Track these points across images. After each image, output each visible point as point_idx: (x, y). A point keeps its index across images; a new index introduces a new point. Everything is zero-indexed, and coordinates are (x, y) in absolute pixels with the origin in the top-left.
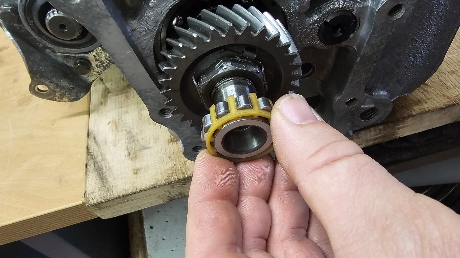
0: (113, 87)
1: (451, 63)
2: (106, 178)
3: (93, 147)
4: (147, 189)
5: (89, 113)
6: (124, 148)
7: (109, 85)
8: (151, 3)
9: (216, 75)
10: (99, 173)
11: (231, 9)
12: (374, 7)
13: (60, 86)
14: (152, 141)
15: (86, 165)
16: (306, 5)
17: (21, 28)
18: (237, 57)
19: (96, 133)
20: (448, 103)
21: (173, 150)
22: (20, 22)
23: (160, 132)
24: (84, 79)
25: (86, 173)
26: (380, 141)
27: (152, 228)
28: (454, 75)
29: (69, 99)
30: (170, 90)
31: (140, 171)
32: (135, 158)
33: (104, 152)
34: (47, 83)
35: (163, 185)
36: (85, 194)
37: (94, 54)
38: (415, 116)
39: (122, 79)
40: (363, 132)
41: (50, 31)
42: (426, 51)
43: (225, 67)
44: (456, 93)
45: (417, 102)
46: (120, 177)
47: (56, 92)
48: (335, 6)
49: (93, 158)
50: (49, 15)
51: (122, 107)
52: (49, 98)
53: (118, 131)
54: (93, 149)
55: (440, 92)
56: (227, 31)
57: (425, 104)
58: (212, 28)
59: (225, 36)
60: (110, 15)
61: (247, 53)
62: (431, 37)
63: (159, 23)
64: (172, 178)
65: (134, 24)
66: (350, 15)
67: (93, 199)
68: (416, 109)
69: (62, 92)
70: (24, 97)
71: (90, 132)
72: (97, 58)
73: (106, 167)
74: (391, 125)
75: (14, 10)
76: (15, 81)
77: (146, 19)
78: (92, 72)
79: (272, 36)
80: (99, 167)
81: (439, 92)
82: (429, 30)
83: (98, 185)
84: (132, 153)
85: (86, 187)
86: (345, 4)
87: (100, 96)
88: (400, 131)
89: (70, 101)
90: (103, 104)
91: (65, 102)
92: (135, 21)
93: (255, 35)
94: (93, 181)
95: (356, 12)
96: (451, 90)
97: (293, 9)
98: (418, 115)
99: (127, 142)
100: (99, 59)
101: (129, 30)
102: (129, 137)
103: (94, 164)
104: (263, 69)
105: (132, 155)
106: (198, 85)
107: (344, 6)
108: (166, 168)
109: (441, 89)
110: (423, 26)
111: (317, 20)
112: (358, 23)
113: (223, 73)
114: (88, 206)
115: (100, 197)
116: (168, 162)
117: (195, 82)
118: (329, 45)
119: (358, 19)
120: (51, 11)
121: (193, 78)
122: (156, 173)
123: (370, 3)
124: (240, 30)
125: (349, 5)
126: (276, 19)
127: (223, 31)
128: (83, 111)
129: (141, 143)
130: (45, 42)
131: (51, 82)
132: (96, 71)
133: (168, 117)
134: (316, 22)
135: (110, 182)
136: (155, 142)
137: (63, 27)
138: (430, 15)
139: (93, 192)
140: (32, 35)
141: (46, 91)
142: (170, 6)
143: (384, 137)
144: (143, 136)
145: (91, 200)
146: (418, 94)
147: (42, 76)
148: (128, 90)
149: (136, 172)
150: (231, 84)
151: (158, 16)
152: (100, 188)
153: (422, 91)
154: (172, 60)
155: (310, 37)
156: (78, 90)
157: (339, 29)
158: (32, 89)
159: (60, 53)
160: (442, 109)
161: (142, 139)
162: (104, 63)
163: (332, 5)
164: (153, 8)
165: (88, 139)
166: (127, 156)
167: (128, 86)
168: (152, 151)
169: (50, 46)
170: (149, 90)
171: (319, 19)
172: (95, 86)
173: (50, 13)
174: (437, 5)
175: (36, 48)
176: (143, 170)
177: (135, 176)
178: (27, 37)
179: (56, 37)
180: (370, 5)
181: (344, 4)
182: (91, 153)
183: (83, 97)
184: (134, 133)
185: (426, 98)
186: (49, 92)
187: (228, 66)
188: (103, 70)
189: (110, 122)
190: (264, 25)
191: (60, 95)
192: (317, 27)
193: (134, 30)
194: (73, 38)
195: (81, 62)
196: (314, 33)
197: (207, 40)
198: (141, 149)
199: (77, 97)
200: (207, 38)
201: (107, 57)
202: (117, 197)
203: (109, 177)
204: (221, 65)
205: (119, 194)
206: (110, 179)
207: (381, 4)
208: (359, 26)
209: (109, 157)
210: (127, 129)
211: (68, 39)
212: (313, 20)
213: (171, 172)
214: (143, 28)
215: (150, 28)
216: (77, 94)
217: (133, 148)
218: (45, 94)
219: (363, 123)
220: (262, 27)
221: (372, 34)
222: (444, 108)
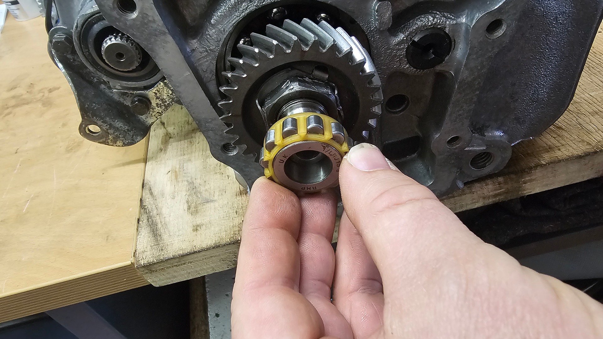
0: (175, 132)
1: (594, 103)
2: (160, 236)
3: (147, 200)
4: (208, 249)
5: (145, 161)
6: (184, 201)
7: (171, 129)
8: (213, 20)
9: (280, 97)
10: (153, 229)
11: (299, 24)
12: (469, 24)
13: (114, 128)
14: (217, 193)
15: (139, 220)
16: (387, 21)
17: (74, 60)
18: (306, 77)
19: (152, 183)
20: (588, 151)
21: (242, 204)
22: (74, 52)
23: (228, 183)
24: (142, 120)
25: (137, 230)
26: (501, 198)
27: (217, 315)
28: (597, 116)
29: (124, 143)
30: (230, 114)
31: (200, 228)
32: (196, 212)
33: (160, 205)
34: (100, 123)
35: (227, 245)
36: (134, 253)
37: (154, 91)
38: (544, 165)
39: (187, 123)
40: (477, 185)
41: (106, 61)
42: (549, 82)
43: (292, 87)
44: (599, 139)
45: (547, 149)
46: (177, 234)
47: (109, 134)
48: (423, 23)
49: (146, 212)
50: (106, 42)
51: (184, 155)
52: (101, 141)
53: (178, 182)
54: (148, 202)
55: (578, 137)
56: (292, 45)
57: (558, 151)
58: (275, 42)
59: (290, 51)
60: (167, 31)
61: (317, 73)
62: (553, 63)
63: (221, 43)
64: (239, 236)
65: (195, 43)
66: (442, 33)
67: (144, 258)
68: (546, 158)
69: (116, 134)
70: (73, 143)
71: (145, 182)
72: (158, 95)
73: (161, 222)
74: (513, 176)
75: (69, 39)
76: (64, 125)
77: (208, 38)
78: (151, 113)
79: (344, 52)
80: (153, 222)
81: (576, 137)
82: (548, 55)
83: (150, 243)
84: (192, 206)
85: (137, 245)
86: (435, 20)
87: (160, 142)
88: (528, 186)
89: (125, 145)
90: (163, 151)
91: (119, 146)
92: (195, 41)
93: (324, 51)
94: (145, 239)
95: (449, 30)
96: (592, 134)
97: (373, 26)
98: (549, 164)
99: (188, 194)
100: (160, 97)
101: (188, 50)
102: (190, 188)
103: (148, 219)
104: (336, 92)
105: (193, 209)
106: (262, 109)
107: (434, 22)
108: (232, 224)
109: (579, 134)
110: (540, 50)
111: (403, 40)
112: (453, 43)
113: (289, 94)
114: (138, 268)
115: (152, 257)
116: (235, 217)
117: (259, 107)
118: (420, 69)
119: (452, 38)
120: (108, 38)
121: (257, 101)
122: (220, 230)
123: (464, 19)
124: (307, 45)
125: (440, 22)
126: (351, 35)
127: (288, 47)
128: (139, 158)
129: (204, 196)
130: (99, 74)
131: (104, 122)
132: (156, 111)
133: (232, 155)
134: (402, 42)
135: (165, 240)
136: (220, 194)
137: (120, 56)
138: (547, 35)
139: (145, 251)
140: (86, 68)
141: (98, 133)
142: (233, 23)
143: (507, 192)
144: (206, 188)
145: (141, 260)
146: (548, 139)
147: (94, 115)
148: (193, 135)
149: (196, 228)
150: (298, 107)
151: (221, 34)
152: (153, 246)
153: (555, 136)
154: (233, 79)
155: (396, 59)
156: (135, 132)
157: (431, 51)
158: (83, 130)
159: (116, 89)
160: (579, 157)
161: (206, 190)
162: (166, 102)
163: (419, 21)
164: (215, 25)
165: (143, 190)
166: (186, 210)
167: (193, 130)
168: (216, 204)
169: (105, 78)
170: (210, 120)
171: (405, 38)
172: (154, 131)
173: (106, 40)
174: (554, 24)
175: (90, 83)
176: (204, 226)
177: (195, 233)
178: (81, 71)
179: (112, 68)
180: (464, 22)
181: (433, 20)
182: (145, 206)
183: (139, 141)
184: (197, 185)
185: (559, 145)
186: (101, 133)
187: (295, 87)
188: (164, 110)
189: (169, 172)
190: (333, 39)
191: (114, 138)
192: (403, 48)
193: (194, 50)
194: (131, 69)
195: (139, 100)
196: (401, 55)
197: (270, 56)
198: (204, 202)
199: (133, 140)
200: (270, 54)
201: (169, 95)
202: (172, 257)
203: (164, 235)
204: (287, 85)
205: (174, 254)
206: (165, 237)
207: (476, 20)
208: (454, 47)
209: (165, 211)
210: (189, 179)
211: (125, 70)
212: (399, 39)
213: (237, 229)
214: (204, 48)
215: (211, 48)
216: (132, 137)
217: (195, 201)
218: (97, 136)
219: (476, 173)
220: (331, 41)
221: (469, 55)
222: (583, 156)
